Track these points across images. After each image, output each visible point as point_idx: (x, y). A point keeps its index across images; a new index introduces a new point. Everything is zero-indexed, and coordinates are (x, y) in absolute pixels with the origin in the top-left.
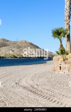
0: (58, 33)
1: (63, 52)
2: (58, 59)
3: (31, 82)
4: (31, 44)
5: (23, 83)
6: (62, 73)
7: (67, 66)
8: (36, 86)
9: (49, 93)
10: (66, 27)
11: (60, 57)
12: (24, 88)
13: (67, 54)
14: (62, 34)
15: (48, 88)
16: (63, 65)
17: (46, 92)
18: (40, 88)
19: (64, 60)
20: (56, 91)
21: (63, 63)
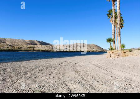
0: (109, 40)
1: (112, 49)
2: (109, 52)
3: (97, 63)
4: (96, 45)
5: (93, 63)
6: (112, 59)
7: (114, 55)
8: (99, 64)
9: (105, 67)
10: (113, 37)
11: (111, 51)
12: (94, 65)
13: (114, 50)
14: (111, 41)
15: (105, 65)
16: (112, 55)
17: (104, 67)
18: (101, 65)
19: (112, 53)
20: (109, 67)
21: (112, 54)
